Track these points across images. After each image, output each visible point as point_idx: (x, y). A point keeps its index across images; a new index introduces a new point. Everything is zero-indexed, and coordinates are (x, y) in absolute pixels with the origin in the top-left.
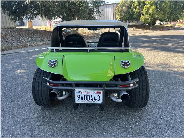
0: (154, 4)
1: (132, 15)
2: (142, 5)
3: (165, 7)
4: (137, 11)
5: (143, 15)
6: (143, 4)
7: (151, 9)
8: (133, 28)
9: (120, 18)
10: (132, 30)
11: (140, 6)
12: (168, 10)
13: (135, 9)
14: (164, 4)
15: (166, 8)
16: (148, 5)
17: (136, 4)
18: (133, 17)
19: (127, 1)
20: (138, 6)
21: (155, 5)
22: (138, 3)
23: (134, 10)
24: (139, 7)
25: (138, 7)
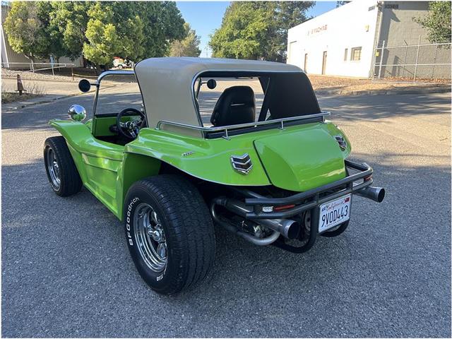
0: (109, 18)
1: (58, 40)
2: (81, 18)
3: (135, 30)
4: (68, 31)
5: (89, 43)
6: (81, 16)
7: (106, 32)
8: (71, 76)
9: (22, 48)
10: (70, 82)
11: (76, 21)
12: (143, 37)
13: (64, 26)
14: (132, 23)
15: (138, 31)
16: (94, 19)
17: (62, 13)
18: (61, 46)
19: (34, 2)
20: (69, 18)
21: (111, 22)
22: (69, 13)
23: (61, 29)
24: (74, 23)
25: (70, 23)
